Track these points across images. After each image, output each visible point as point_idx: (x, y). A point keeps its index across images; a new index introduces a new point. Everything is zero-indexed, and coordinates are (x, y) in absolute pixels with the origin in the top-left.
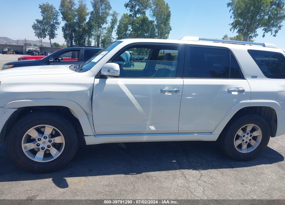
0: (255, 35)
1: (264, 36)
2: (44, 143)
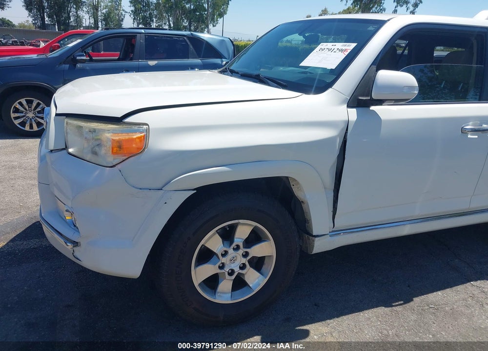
2: (233, 260)
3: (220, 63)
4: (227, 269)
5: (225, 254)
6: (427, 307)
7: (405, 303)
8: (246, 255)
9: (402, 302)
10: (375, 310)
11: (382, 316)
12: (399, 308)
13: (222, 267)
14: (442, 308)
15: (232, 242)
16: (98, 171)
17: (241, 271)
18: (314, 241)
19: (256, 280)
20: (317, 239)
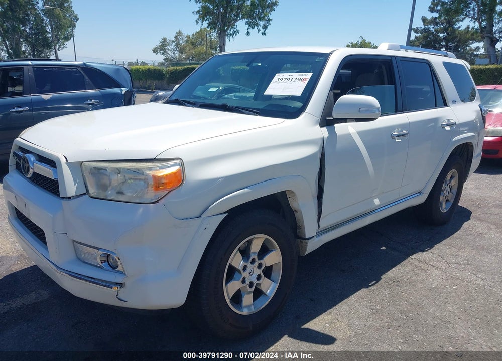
0: (235, 31)
1: (248, 33)
2: (251, 274)
3: (120, 92)
4: (248, 282)
5: (245, 268)
6: (391, 282)
7: (377, 282)
8: (260, 266)
9: (375, 282)
10: (358, 293)
11: (365, 297)
12: (373, 288)
13: (244, 281)
14: (401, 280)
15: (249, 257)
16: (141, 209)
17: (258, 282)
18: (307, 243)
19: (270, 288)
20: (309, 241)
